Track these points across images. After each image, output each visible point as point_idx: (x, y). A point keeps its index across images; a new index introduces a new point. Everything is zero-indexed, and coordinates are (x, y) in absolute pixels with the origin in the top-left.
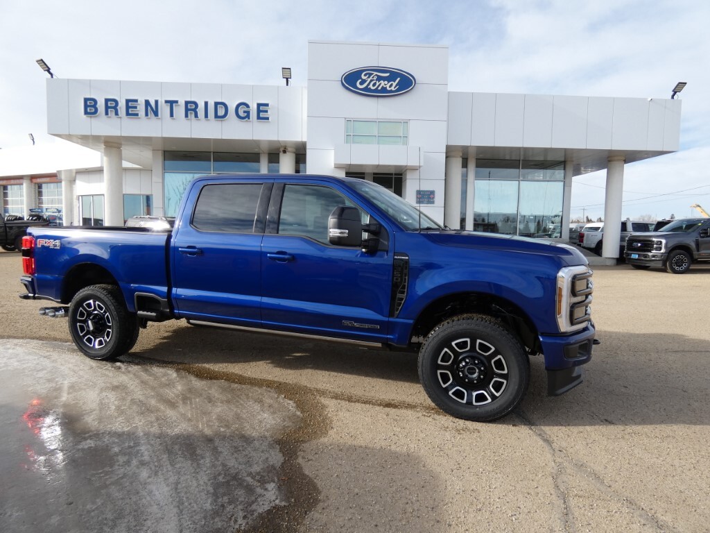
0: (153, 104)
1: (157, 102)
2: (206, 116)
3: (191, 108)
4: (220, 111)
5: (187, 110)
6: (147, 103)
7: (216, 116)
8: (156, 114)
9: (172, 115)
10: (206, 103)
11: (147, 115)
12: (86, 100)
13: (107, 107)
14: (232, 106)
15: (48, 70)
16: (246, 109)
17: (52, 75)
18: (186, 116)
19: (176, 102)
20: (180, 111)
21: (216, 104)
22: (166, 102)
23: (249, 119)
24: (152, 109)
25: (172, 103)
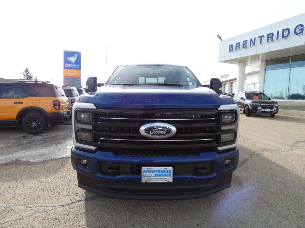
0: (253, 40)
1: (255, 38)
2: (277, 38)
3: (270, 37)
4: (285, 34)
5: (268, 38)
6: (251, 40)
7: (283, 37)
8: (254, 44)
9: (261, 43)
10: (278, 32)
11: (250, 46)
12: (230, 46)
13: (236, 47)
14: (292, 29)
15: (220, 38)
16: (302, 28)
17: (221, 39)
18: (268, 41)
19: (263, 36)
20: (265, 40)
21: (283, 30)
22: (259, 37)
23: (303, 33)
24: (253, 42)
25: (261, 37)
